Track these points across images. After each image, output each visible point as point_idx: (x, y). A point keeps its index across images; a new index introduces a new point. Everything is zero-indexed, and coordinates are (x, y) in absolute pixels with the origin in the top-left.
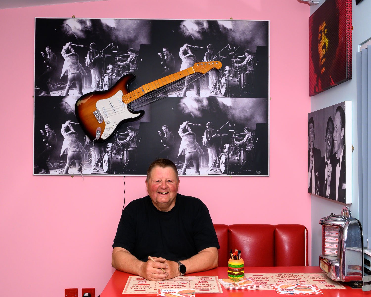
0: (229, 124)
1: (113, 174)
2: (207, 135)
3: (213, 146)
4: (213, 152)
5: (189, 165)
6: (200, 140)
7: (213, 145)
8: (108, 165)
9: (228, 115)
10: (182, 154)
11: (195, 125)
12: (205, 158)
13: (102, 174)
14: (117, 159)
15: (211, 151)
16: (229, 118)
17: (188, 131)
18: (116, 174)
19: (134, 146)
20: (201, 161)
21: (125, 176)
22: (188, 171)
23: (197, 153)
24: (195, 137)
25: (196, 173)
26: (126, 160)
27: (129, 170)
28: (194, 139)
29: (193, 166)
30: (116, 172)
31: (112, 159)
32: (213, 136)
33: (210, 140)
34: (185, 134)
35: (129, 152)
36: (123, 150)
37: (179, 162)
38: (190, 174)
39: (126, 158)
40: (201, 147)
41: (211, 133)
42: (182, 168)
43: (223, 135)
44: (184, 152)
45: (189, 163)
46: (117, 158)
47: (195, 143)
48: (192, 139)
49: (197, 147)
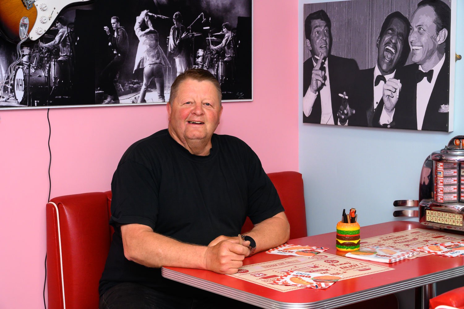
0: (203, 16)
1: (34, 105)
2: (174, 35)
3: (182, 53)
4: (182, 62)
5: (150, 85)
6: (164, 44)
7: (182, 51)
8: (24, 89)
9: (202, 2)
10: (140, 67)
11: (158, 17)
12: (171, 74)
13: (13, 105)
14: (39, 78)
15: (180, 61)
16: (203, 8)
17: (148, 28)
18: (38, 105)
19: (67, 53)
20: (166, 78)
21: (49, 109)
22: (148, 96)
23: (160, 64)
24: (157, 37)
25: (160, 98)
26: (55, 79)
27: (60, 97)
28: (156, 40)
29: (155, 88)
30: (38, 101)
31: (30, 78)
32: (182, 37)
33: (178, 42)
34: (144, 32)
35: (59, 64)
36: (49, 61)
37: (136, 81)
38: (151, 101)
39: (54, 76)
40: (166, 55)
41: (179, 31)
42: (140, 90)
43: (195, 35)
44: (143, 63)
45: (149, 82)
46: (40, 76)
47: (158, 48)
48: (153, 41)
49: (161, 55)
